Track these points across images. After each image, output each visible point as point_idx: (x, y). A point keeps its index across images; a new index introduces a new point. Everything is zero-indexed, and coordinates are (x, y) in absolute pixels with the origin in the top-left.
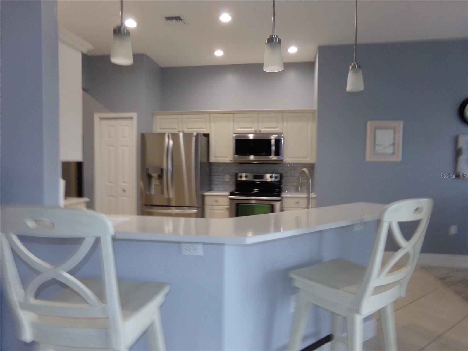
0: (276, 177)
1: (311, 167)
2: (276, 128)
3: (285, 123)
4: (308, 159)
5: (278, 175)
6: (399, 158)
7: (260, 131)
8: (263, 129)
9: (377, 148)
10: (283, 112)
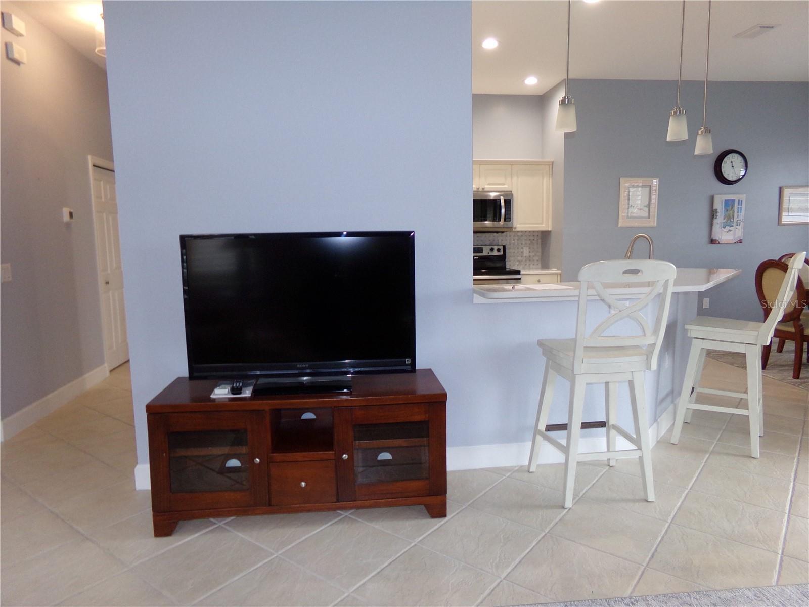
0: (499, 250)
1: (545, 236)
2: (504, 184)
3: (515, 179)
4: (544, 225)
5: (501, 248)
6: (653, 222)
7: (483, 189)
8: (486, 186)
9: (631, 210)
10: (512, 164)
